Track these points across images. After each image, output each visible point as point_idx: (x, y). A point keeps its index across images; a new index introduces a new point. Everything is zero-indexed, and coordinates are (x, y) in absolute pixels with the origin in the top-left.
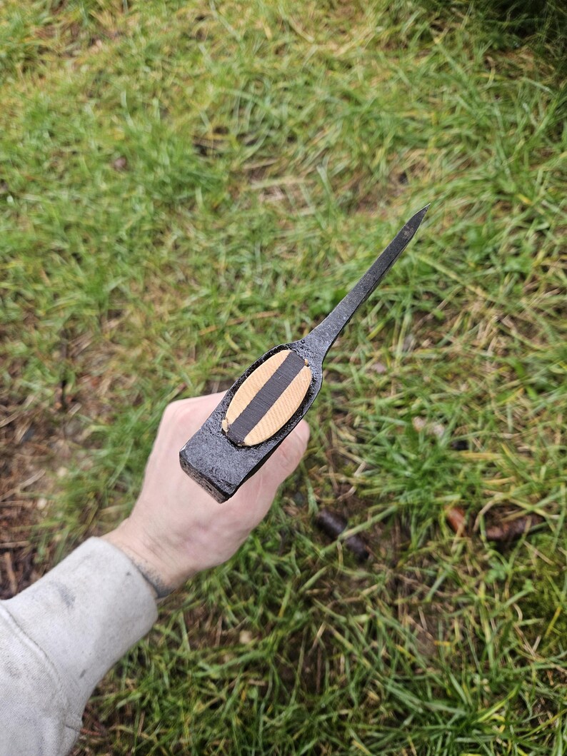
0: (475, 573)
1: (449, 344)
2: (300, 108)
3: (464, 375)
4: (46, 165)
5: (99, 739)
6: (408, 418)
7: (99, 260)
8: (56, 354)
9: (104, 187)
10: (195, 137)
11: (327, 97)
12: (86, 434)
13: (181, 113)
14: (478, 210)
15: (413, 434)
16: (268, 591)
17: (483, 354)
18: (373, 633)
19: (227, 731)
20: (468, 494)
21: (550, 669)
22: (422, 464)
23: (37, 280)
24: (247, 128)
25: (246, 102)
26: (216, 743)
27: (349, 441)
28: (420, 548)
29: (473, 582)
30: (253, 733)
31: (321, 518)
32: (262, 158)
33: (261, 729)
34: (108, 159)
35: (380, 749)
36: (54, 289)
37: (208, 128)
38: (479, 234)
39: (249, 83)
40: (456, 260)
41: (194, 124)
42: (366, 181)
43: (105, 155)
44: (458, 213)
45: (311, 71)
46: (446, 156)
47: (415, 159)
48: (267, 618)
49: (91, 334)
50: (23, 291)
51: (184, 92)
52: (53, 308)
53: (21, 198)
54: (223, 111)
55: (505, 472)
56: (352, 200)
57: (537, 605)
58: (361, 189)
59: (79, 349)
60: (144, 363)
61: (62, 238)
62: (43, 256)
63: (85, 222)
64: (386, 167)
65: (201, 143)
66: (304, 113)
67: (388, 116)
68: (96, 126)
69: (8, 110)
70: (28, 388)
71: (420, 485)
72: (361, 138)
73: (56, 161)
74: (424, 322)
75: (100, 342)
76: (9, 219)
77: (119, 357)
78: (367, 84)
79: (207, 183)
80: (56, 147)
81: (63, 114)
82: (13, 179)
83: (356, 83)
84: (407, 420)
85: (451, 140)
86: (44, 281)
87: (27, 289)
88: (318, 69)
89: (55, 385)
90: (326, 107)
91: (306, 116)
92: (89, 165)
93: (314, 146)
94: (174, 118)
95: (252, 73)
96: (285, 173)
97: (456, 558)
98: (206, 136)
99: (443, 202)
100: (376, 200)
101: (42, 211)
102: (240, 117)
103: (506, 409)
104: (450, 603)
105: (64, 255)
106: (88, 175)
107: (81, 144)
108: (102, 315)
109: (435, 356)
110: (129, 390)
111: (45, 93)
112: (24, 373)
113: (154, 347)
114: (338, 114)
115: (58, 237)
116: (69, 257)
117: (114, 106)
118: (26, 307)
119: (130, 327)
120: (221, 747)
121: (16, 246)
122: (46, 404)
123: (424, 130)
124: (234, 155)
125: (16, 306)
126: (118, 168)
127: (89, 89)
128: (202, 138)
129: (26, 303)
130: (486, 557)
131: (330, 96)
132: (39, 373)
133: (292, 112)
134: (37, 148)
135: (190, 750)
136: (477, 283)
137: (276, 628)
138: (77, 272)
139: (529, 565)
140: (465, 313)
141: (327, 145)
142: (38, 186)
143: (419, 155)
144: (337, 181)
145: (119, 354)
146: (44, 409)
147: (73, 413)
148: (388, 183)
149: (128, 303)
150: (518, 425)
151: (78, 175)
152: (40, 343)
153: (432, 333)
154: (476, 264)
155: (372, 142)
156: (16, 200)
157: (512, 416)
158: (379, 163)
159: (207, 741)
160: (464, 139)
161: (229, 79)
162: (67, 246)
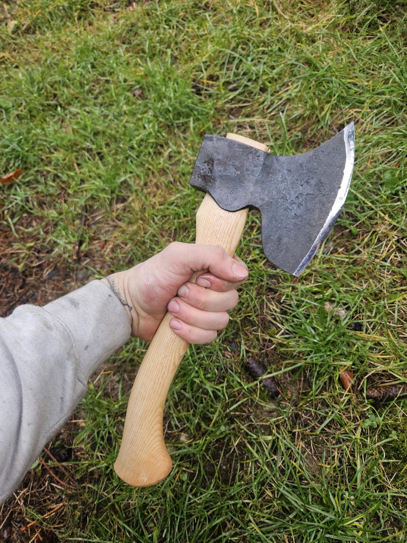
0: (355, 420)
1: (358, 252)
2: (273, 68)
3: (367, 277)
4: (87, 88)
5: (73, 491)
6: (322, 301)
7: (115, 160)
8: (77, 222)
9: (125, 108)
10: (194, 80)
11: (293, 61)
13: (186, 62)
14: (394, 158)
15: (323, 314)
16: (204, 408)
17: (384, 263)
18: (275, 450)
19: (163, 500)
20: (358, 362)
21: (401, 497)
22: (327, 336)
23: (70, 168)
24: (231, 79)
25: (234, 58)
26: (154, 507)
27: (276, 312)
28: (317, 395)
29: (353, 425)
30: (181, 505)
31: (248, 363)
32: (239, 101)
33: (187, 503)
34: (130, 89)
35: (269, 532)
36: (81, 176)
37: (205, 74)
38: (393, 176)
39: (238, 45)
40: (374, 192)
41: (194, 70)
42: (314, 126)
43: (128, 85)
44: (380, 158)
45: (283, 41)
46: (376, 115)
47: (352, 114)
48: (200, 427)
49: (103, 211)
50: (60, 175)
51: (190, 46)
52: (79, 189)
53: (66, 109)
54: (216, 63)
55: (388, 351)
56: (301, 139)
57: (398, 450)
58: (309, 132)
59: (93, 220)
60: (137, 236)
61: (91, 140)
62: (76, 152)
63: (109, 131)
64: (330, 118)
65: (198, 85)
66: (275, 71)
67: (338, 81)
68: (125, 64)
69: (65, 45)
70: (55, 242)
71: (323, 350)
72: (314, 94)
73: (94, 86)
74: (342, 235)
75: (108, 217)
76: (56, 123)
77: (120, 229)
78: (325, 55)
79: (198, 114)
80: (94, 75)
81: (102, 53)
82: (62, 95)
83: (316, 53)
84: (320, 303)
85: (382, 103)
86: (75, 169)
87: (62, 173)
88: (289, 40)
89: (74, 243)
90: (290, 68)
91: (276, 74)
92: (117, 91)
93: (279, 96)
94: (180, 63)
95: (242, 38)
96: (255, 113)
97: (342, 407)
98: (202, 80)
99: (369, 149)
100: (320, 141)
101: (79, 120)
102: (228, 69)
103: (394, 306)
104: (334, 438)
105: (91, 153)
106: (115, 98)
107: (113, 75)
108: (113, 199)
109: (347, 260)
110: (124, 253)
111: (92, 36)
112: (54, 232)
113: (146, 226)
114: (300, 75)
115: (89, 140)
116: (94, 155)
117: (139, 51)
118: (61, 186)
119: (131, 209)
120: (157, 511)
121: (59, 142)
122: (66, 256)
123: (363, 93)
124: (220, 96)
125: (54, 184)
126: (137, 96)
127: (123, 37)
128: (199, 81)
129: (61, 183)
130: (365, 409)
131: (296, 61)
132: (64, 233)
133: (266, 70)
134: (81, 75)
135: (135, 509)
136: (386, 211)
137: (207, 435)
138: (99, 165)
139: (396, 420)
140: (374, 232)
141: (288, 97)
142: (79, 102)
143: (356, 112)
144: (292, 124)
145: (120, 227)
146: (64, 259)
147: (84, 264)
148: (329, 129)
149: (132, 192)
150: (402, 318)
151: (108, 97)
152: (67, 213)
153: (347, 244)
154: (388, 197)
155: (322, 98)
156: (63, 110)
157: (399, 312)
158: (325, 115)
159: (148, 505)
160: (392, 103)
161: (223, 40)
162: (94, 147)
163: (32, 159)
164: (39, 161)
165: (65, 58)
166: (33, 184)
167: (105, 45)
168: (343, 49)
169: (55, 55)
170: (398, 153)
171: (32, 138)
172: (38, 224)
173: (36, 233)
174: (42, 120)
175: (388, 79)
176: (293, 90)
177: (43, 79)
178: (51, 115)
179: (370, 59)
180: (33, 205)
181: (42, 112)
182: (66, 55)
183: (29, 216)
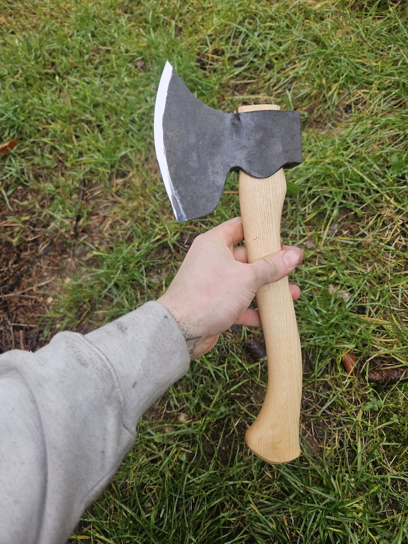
0: (356, 403)
1: (363, 235)
2: (280, 44)
3: (371, 260)
4: (86, 57)
6: (326, 283)
7: (116, 133)
8: (75, 196)
10: (199, 54)
11: (301, 38)
12: (89, 256)
13: (191, 34)
14: (402, 141)
15: (326, 297)
16: (204, 388)
17: (389, 247)
19: (161, 480)
20: (360, 345)
21: (400, 480)
22: (331, 319)
23: (68, 140)
24: (237, 54)
25: (240, 33)
26: (152, 487)
28: (318, 378)
29: (354, 408)
30: (179, 485)
31: (249, 344)
32: (244, 78)
33: (185, 483)
34: (132, 60)
35: (268, 513)
36: (80, 148)
37: (210, 48)
38: (400, 159)
39: (244, 19)
40: (380, 175)
41: (199, 43)
42: (320, 106)
43: (130, 56)
44: (387, 140)
45: (291, 17)
46: (385, 96)
47: (360, 95)
48: (200, 407)
49: (102, 186)
50: (57, 147)
51: (195, 18)
52: (77, 162)
53: (65, 79)
54: (221, 36)
55: (391, 335)
56: (307, 118)
57: (398, 433)
58: (315, 112)
59: (92, 195)
60: (138, 212)
61: (91, 112)
62: (75, 123)
63: (110, 103)
64: (337, 98)
65: (202, 59)
66: (282, 48)
67: (346, 60)
68: (127, 34)
69: (64, 12)
70: (51, 217)
71: (326, 333)
72: (322, 73)
73: (93, 55)
74: (347, 217)
75: (107, 192)
76: (54, 92)
77: (120, 205)
78: (334, 33)
79: (203, 88)
80: (94, 44)
81: (103, 22)
82: (61, 64)
83: (325, 31)
84: (325, 285)
85: (391, 85)
86: (73, 142)
87: (60, 145)
88: (297, 17)
89: (71, 218)
90: (298, 46)
91: (283, 51)
92: (117, 62)
93: (285, 74)
94: (184, 36)
95: (249, 12)
96: (260, 90)
97: (344, 389)
98: (207, 54)
99: (377, 130)
100: (327, 121)
101: (78, 90)
102: (233, 44)
103: (398, 290)
104: (334, 420)
105: (89, 125)
106: (116, 69)
107: (114, 45)
108: (112, 173)
109: (352, 243)
110: (124, 230)
111: (93, 4)
112: (50, 206)
113: (146, 202)
114: (307, 52)
115: (88, 111)
116: (94, 127)
117: (142, 21)
118: (58, 158)
119: (131, 185)
120: (154, 491)
121: (56, 113)
122: (63, 230)
123: (371, 74)
124: (225, 71)
125: (50, 157)
126: (139, 68)
127: (125, 6)
128: (203, 55)
129: (58, 156)
130: (367, 393)
131: (304, 38)
132: (60, 207)
133: (273, 46)
134: (81, 43)
135: (132, 488)
136: (392, 194)
137: (206, 416)
138: (98, 138)
139: (397, 404)
140: (380, 215)
141: (295, 75)
142: (78, 71)
143: (363, 93)
144: (299, 103)
145: (120, 203)
146: (61, 233)
147: (81, 240)
148: (336, 110)
149: (132, 168)
150: (405, 303)
151: (108, 68)
152: (64, 186)
153: (351, 226)
154: (394, 180)
155: (330, 77)
156: (61, 80)
157: (402, 296)
158: (333, 95)
159: (145, 484)
160: (401, 85)
161: (229, 13)
162: (94, 119)
163: (28, 129)
164: (36, 131)
165: (64, 26)
166: (29, 156)
167: (107, 13)
168: (352, 28)
169: (53, 22)
170: (406, 136)
171: (28, 107)
172: (33, 197)
173: (31, 207)
174: (40, 89)
175: (397, 61)
176: (300, 68)
177: (41, 46)
178: (49, 85)
179: (379, 39)
180: (29, 177)
181: (39, 81)
182: (65, 22)
183: (24, 189)
